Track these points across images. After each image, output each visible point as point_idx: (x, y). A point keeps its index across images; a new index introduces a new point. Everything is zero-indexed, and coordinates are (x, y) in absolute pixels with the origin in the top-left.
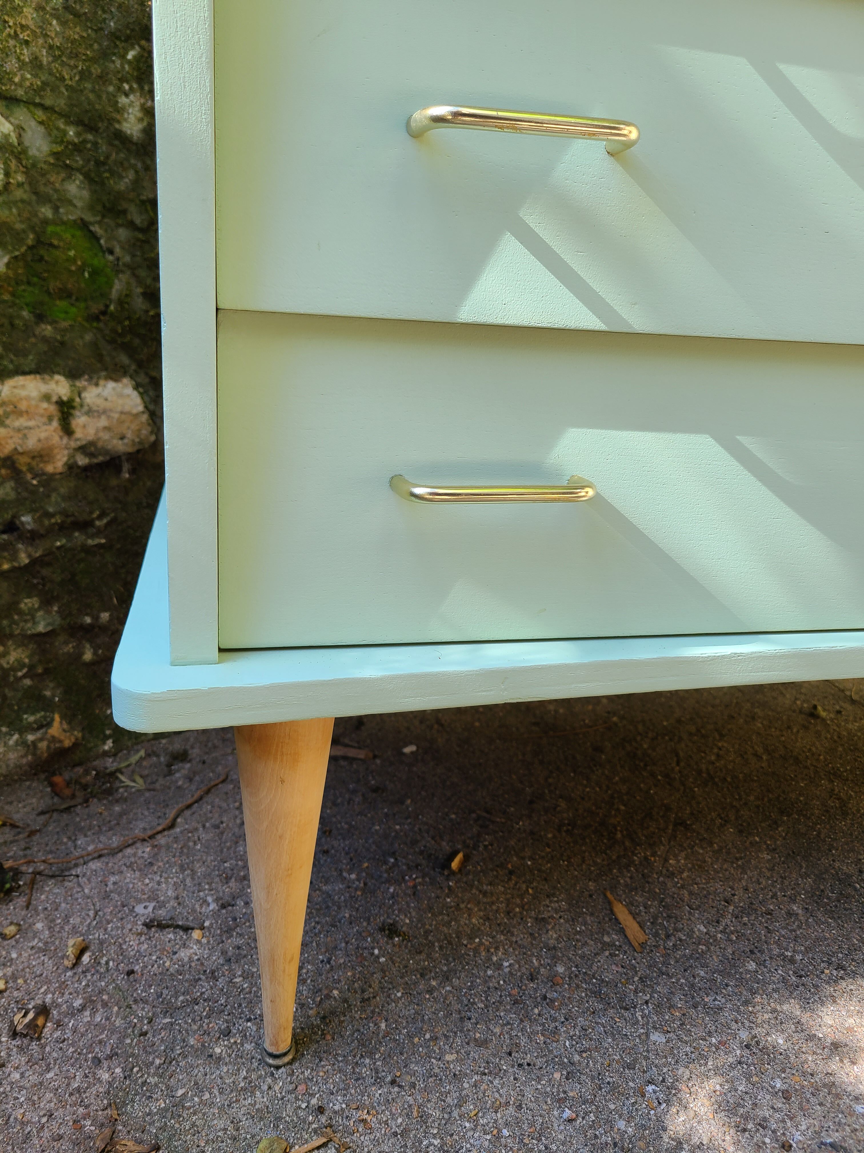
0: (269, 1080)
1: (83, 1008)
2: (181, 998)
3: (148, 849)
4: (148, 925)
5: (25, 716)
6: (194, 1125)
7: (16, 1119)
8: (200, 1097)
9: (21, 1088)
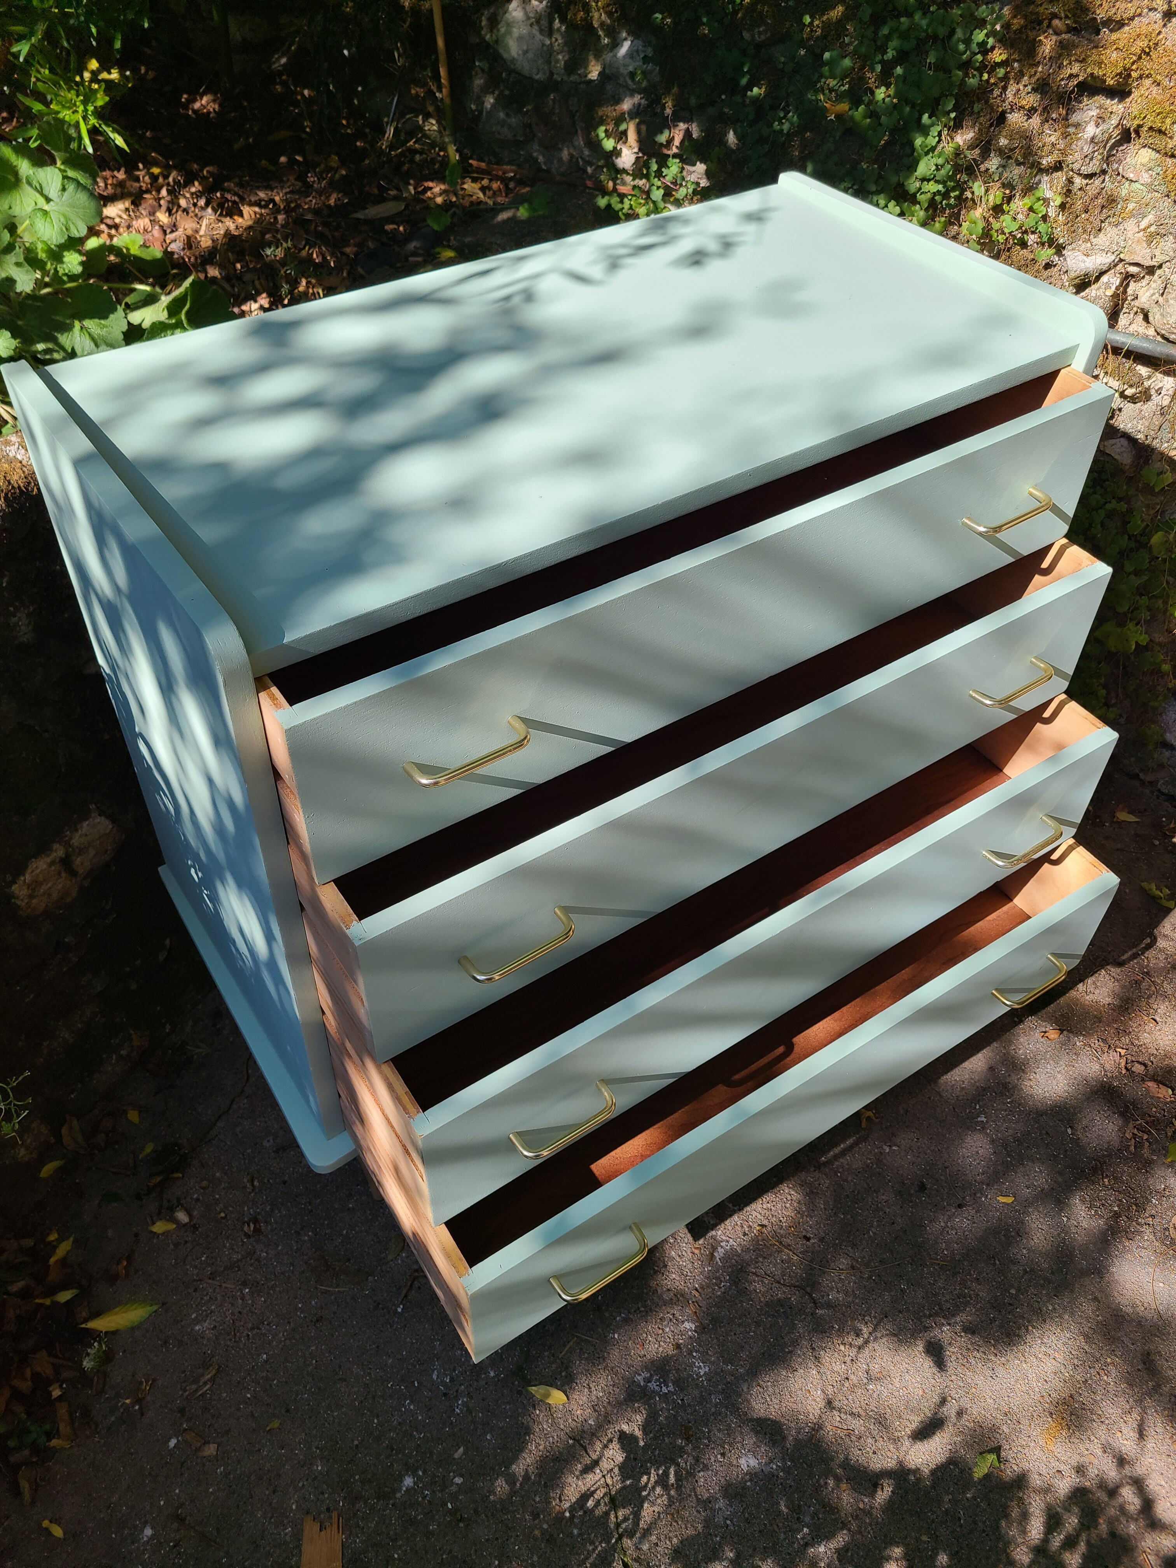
0: (381, 1210)
1: (272, 1210)
2: (318, 1186)
3: (245, 1101)
4: (277, 1152)
5: (112, 1041)
6: (358, 1244)
7: (278, 1273)
8: (355, 1230)
9: (271, 1259)
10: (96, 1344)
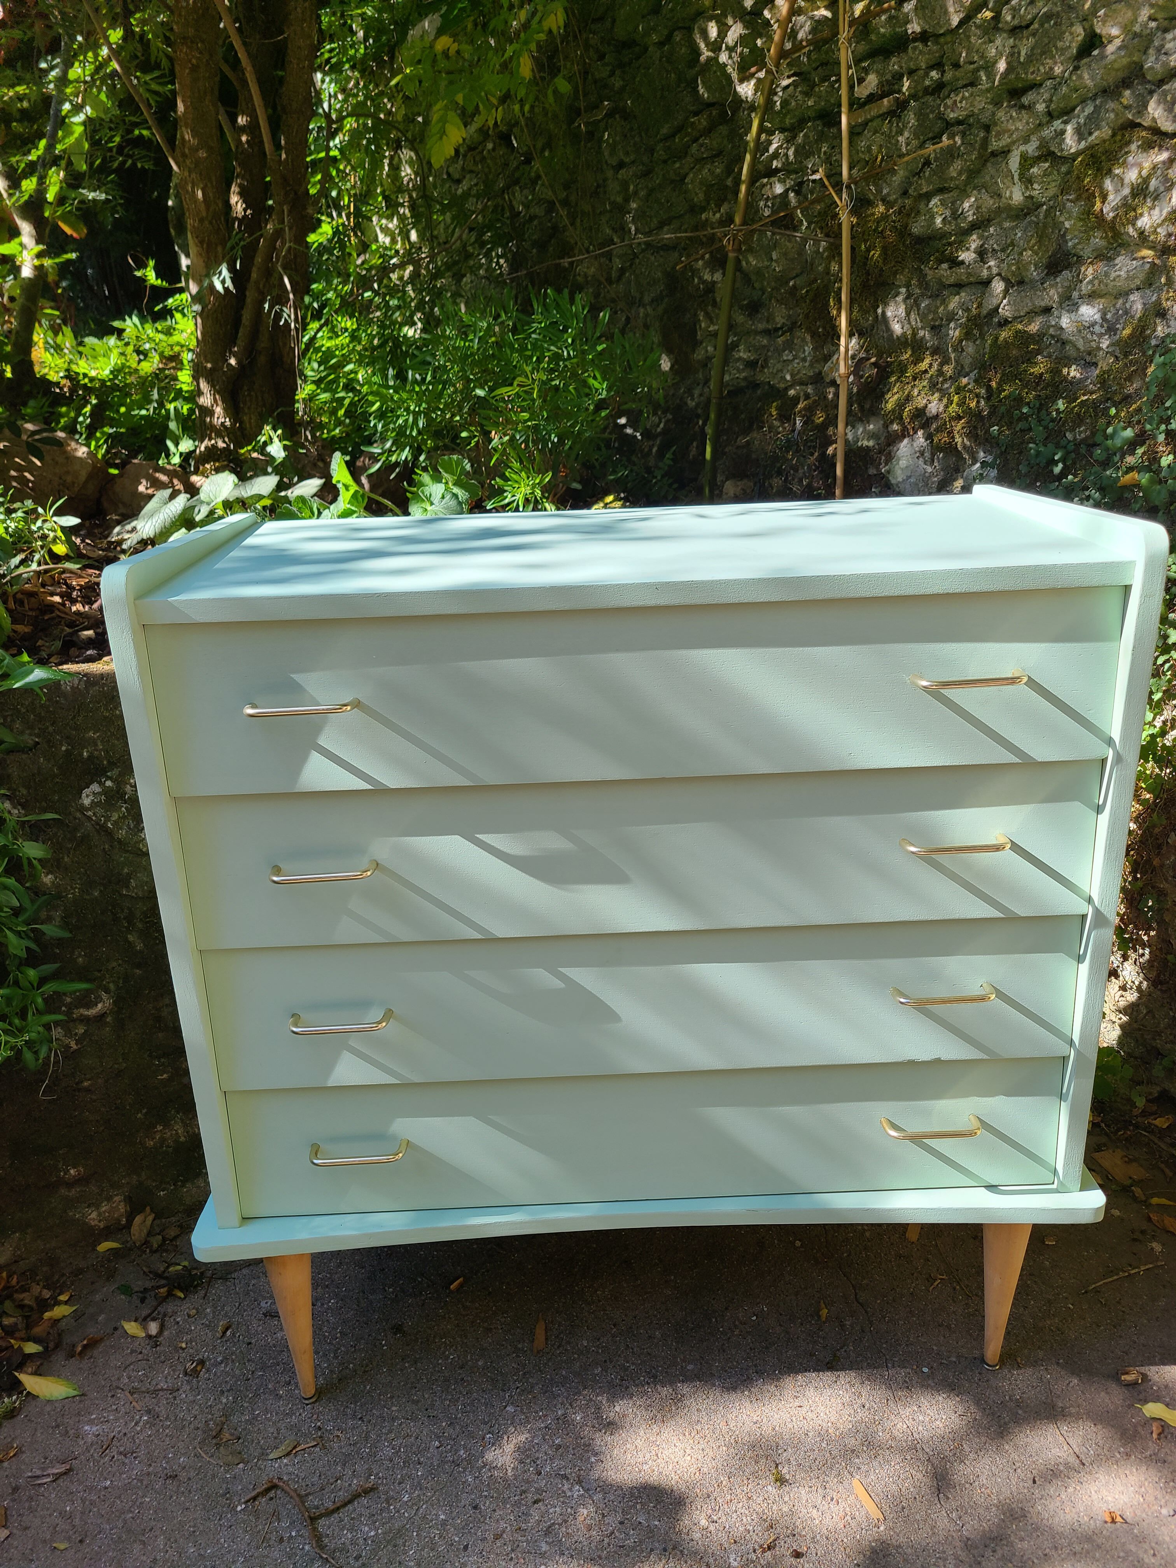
0: (301, 1411)
1: (222, 1362)
4: (265, 1315)
8: (266, 1416)
9: (185, 1402)
10: (14, 1397)
